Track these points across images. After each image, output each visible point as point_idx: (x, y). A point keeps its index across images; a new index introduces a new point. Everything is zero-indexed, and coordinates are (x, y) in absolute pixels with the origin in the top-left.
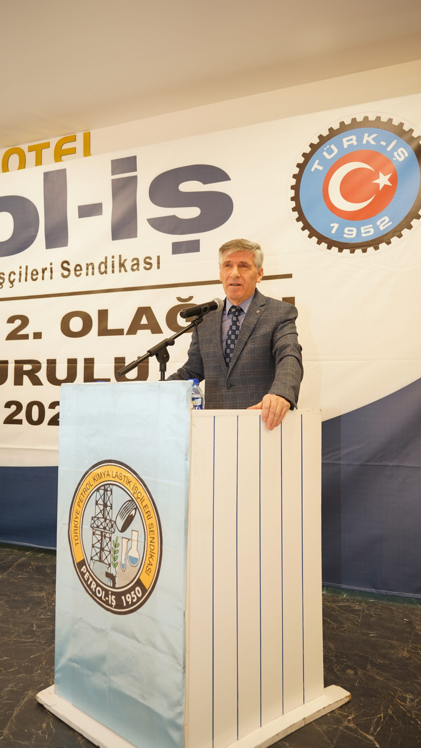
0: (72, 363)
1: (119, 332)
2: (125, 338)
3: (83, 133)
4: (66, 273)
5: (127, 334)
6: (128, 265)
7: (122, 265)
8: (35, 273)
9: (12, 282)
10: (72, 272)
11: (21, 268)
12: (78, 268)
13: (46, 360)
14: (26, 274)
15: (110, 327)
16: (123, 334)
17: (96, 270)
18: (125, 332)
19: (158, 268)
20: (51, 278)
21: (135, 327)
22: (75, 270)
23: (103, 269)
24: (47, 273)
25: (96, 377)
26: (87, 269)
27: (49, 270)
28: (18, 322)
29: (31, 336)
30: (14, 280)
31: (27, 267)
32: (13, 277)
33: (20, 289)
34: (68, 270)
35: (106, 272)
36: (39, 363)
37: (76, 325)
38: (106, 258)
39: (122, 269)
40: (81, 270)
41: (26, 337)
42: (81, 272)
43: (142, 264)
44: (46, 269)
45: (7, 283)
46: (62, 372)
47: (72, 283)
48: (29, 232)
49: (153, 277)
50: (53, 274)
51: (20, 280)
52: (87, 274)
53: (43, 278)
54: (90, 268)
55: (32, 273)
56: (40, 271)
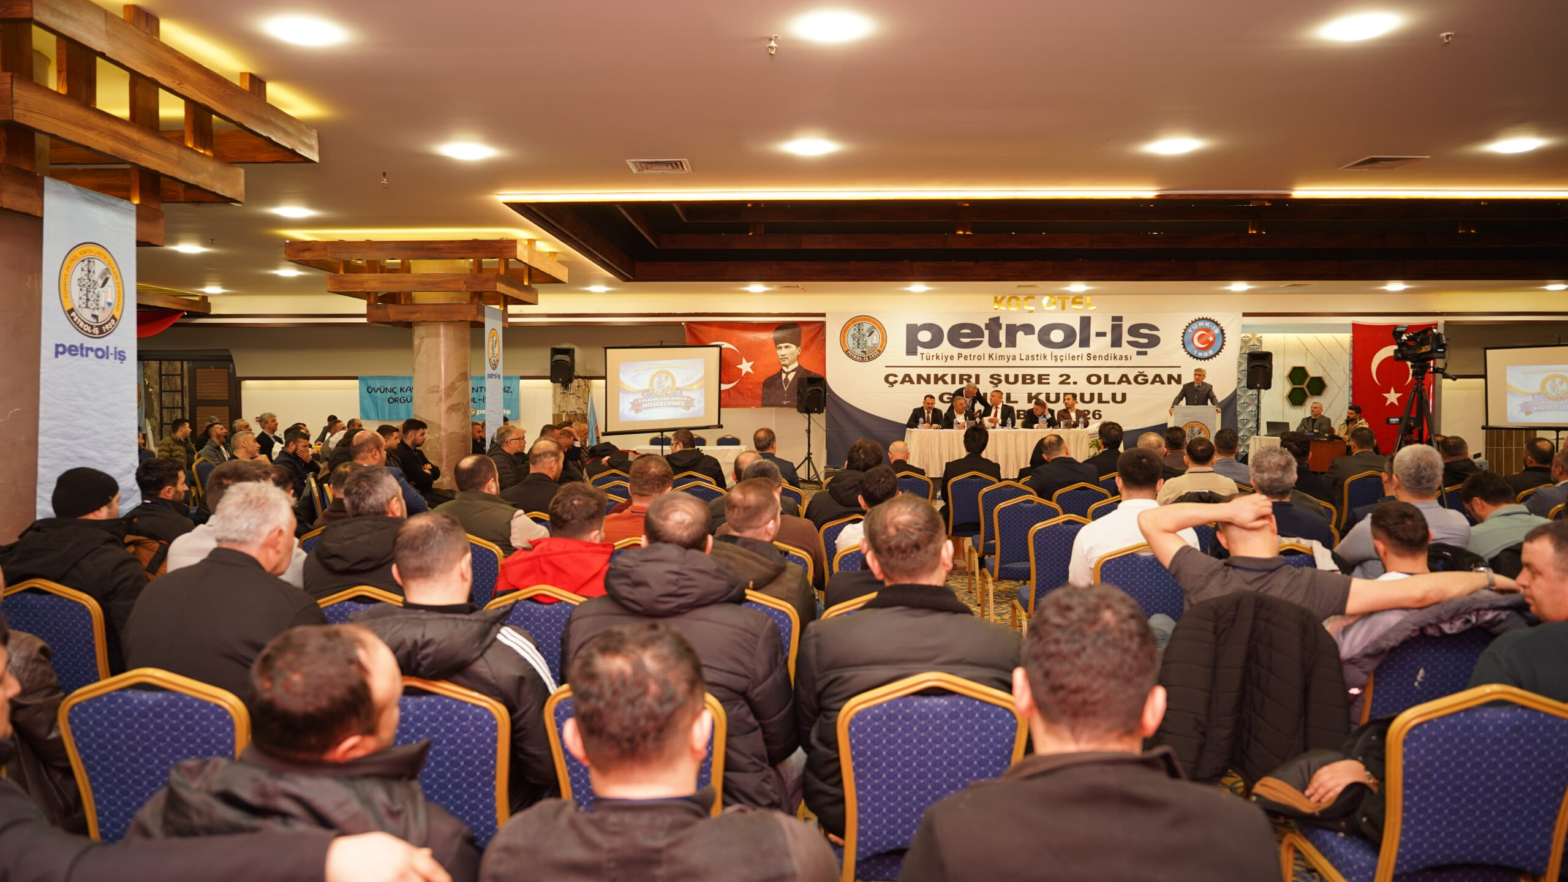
0: (1092, 395)
1: (1114, 383)
2: (1116, 386)
3: (1086, 296)
4: (1089, 358)
6: (1118, 357)
7: (1115, 357)
8: (1074, 357)
10: (1092, 358)
11: (1066, 354)
14: (1069, 357)
15: (1109, 381)
18: (1116, 383)
19: (1131, 360)
20: (1082, 360)
21: (1120, 382)
23: (1106, 358)
24: (1080, 358)
25: (1103, 400)
26: (1099, 358)
27: (1081, 356)
28: (1065, 377)
29: (1072, 383)
30: (1063, 359)
31: (1069, 354)
33: (1065, 363)
35: (1108, 359)
37: (1094, 379)
38: (1108, 354)
39: (1115, 359)
41: (1069, 383)
43: (1124, 358)
44: (1079, 356)
45: (1059, 360)
46: (1087, 398)
47: (1092, 363)
48: (1071, 340)
49: (1128, 363)
50: (1083, 358)
51: (1066, 359)
52: (1099, 360)
53: (1078, 360)
54: (1101, 357)
55: (1072, 357)
56: (1076, 356)
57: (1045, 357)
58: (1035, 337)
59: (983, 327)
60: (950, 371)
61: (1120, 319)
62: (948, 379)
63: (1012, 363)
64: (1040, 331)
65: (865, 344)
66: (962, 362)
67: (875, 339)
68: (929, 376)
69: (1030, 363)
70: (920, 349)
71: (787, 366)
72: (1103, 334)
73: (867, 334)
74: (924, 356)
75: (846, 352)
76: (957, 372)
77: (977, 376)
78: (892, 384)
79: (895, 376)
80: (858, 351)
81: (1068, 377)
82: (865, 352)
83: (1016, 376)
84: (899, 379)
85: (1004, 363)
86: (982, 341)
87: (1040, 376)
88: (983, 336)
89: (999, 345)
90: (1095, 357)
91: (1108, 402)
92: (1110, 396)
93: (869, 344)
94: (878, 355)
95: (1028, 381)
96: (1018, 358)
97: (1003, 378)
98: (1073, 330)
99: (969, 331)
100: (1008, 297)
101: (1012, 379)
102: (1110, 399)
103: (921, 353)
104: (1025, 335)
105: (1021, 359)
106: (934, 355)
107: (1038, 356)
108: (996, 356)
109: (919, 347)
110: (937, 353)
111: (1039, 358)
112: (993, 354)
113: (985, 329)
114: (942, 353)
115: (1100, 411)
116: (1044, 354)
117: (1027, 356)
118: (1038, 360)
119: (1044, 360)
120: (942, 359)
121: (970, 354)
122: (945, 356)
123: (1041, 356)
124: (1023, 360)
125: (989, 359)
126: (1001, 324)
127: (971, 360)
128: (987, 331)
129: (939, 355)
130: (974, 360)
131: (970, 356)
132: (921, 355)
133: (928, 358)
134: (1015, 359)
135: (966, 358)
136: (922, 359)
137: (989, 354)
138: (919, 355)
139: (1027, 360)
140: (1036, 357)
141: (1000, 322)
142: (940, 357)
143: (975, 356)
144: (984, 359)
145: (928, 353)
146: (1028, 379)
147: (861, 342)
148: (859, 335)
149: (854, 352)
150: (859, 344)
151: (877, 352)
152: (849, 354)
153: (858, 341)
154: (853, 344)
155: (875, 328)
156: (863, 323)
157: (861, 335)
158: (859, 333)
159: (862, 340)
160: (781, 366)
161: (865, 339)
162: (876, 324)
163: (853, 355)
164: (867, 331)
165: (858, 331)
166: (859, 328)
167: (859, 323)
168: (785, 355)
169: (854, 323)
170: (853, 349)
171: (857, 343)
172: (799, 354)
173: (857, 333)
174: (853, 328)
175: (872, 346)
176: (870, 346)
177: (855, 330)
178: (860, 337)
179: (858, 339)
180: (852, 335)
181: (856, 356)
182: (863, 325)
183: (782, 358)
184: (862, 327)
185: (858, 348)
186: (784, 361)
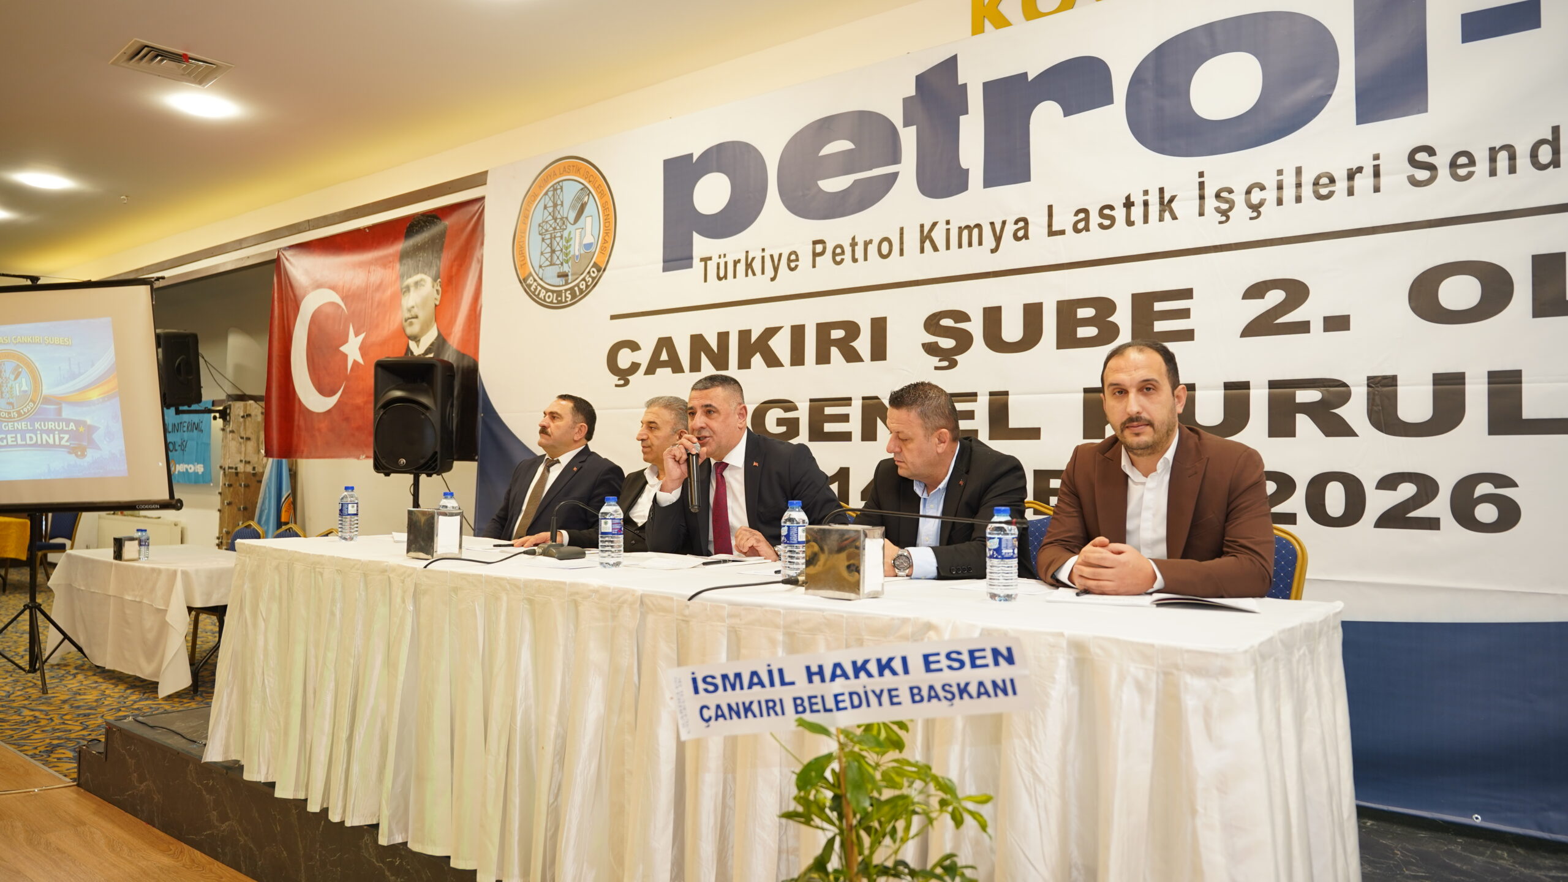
0: (1449, 383)
4: (1423, 175)
8: (1324, 180)
9: (1256, 208)
10: (1444, 172)
11: (1280, 172)
12: (1463, 160)
13: (1366, 379)
14: (1299, 185)
17: (1523, 160)
20: (1377, 189)
22: (1453, 165)
24: (1364, 182)
25: (1528, 413)
26: (1493, 160)
27: (1368, 171)
28: (1275, 297)
29: (1317, 325)
30: (1262, 203)
31: (1299, 171)
32: (1256, 196)
33: (1273, 223)
34: (1432, 168)
35: (1555, 164)
36: (1345, 385)
37: (1460, 293)
38: (1556, 130)
40: (1472, 162)
41: (1303, 327)
42: (1471, 169)
44: (1360, 170)
45: (1241, 211)
46: (1416, 405)
47: (1444, 198)
48: (1310, 89)
50: (1383, 180)
51: (1280, 202)
52: (1493, 173)
53: (1351, 192)
54: (1502, 157)
55: (1316, 183)
56: (1341, 176)
57: (1166, 205)
58: (1116, 113)
59: (898, 120)
60: (785, 316)
62: (781, 345)
63: (1013, 254)
64: (1137, 81)
65: (566, 250)
66: (827, 275)
67: (588, 231)
68: (723, 337)
69: (1093, 244)
70: (701, 245)
71: (416, 338)
73: (572, 216)
74: (712, 267)
75: (523, 281)
76: (811, 314)
77: (879, 326)
78: (624, 375)
79: (634, 346)
80: (550, 275)
81: (1297, 292)
82: (565, 275)
83: (1033, 314)
84: (643, 357)
85: (978, 259)
86: (895, 176)
87: (1143, 303)
88: (895, 157)
89: (958, 183)
90: (1460, 163)
93: (576, 249)
94: (596, 281)
95: (1084, 332)
96: (1039, 227)
97: (975, 327)
98: (1318, 37)
99: (847, 145)
101: (1012, 329)
103: (702, 260)
104: (1067, 113)
105: (1052, 233)
106: (739, 261)
107: (1133, 204)
108: (948, 230)
109: (696, 237)
110: (747, 252)
111: (1137, 212)
112: (934, 224)
113: (906, 125)
114: (763, 250)
115: (1513, 484)
116: (1161, 190)
117: (1077, 213)
118: (1130, 223)
119: (1161, 219)
120: (763, 273)
121: (853, 239)
122: (772, 256)
123: (1146, 204)
124: (1062, 232)
125: (922, 251)
126: (965, 85)
127: (855, 260)
128: (913, 129)
129: (753, 259)
130: (866, 259)
131: (854, 244)
132: (703, 263)
133: (722, 274)
134: (1026, 237)
135: (839, 254)
136: (705, 281)
137: (922, 226)
138: (698, 265)
139: (1077, 231)
140: (1120, 213)
141: (960, 82)
142: (757, 265)
143: (871, 241)
144: (902, 254)
145: (722, 256)
146: (1086, 322)
147: (558, 244)
148: (553, 221)
149: (541, 279)
150: (553, 251)
151: (593, 272)
152: (529, 286)
153: (551, 243)
154: (542, 254)
155: (590, 192)
156: (562, 181)
157: (558, 221)
158: (553, 217)
159: (559, 238)
160: (405, 339)
161: (565, 234)
162: (591, 179)
163: (539, 288)
164: (572, 207)
165: (551, 210)
166: (553, 202)
167: (553, 186)
168: (413, 307)
169: (544, 187)
170: (541, 269)
171: (549, 250)
172: (438, 303)
173: (550, 218)
174: (541, 205)
175: (582, 252)
176: (577, 253)
177: (545, 207)
178: (555, 229)
179: (551, 234)
180: (539, 225)
181: (544, 292)
182: (561, 188)
183: (409, 318)
184: (561, 197)
185: (552, 264)
186: (411, 324)
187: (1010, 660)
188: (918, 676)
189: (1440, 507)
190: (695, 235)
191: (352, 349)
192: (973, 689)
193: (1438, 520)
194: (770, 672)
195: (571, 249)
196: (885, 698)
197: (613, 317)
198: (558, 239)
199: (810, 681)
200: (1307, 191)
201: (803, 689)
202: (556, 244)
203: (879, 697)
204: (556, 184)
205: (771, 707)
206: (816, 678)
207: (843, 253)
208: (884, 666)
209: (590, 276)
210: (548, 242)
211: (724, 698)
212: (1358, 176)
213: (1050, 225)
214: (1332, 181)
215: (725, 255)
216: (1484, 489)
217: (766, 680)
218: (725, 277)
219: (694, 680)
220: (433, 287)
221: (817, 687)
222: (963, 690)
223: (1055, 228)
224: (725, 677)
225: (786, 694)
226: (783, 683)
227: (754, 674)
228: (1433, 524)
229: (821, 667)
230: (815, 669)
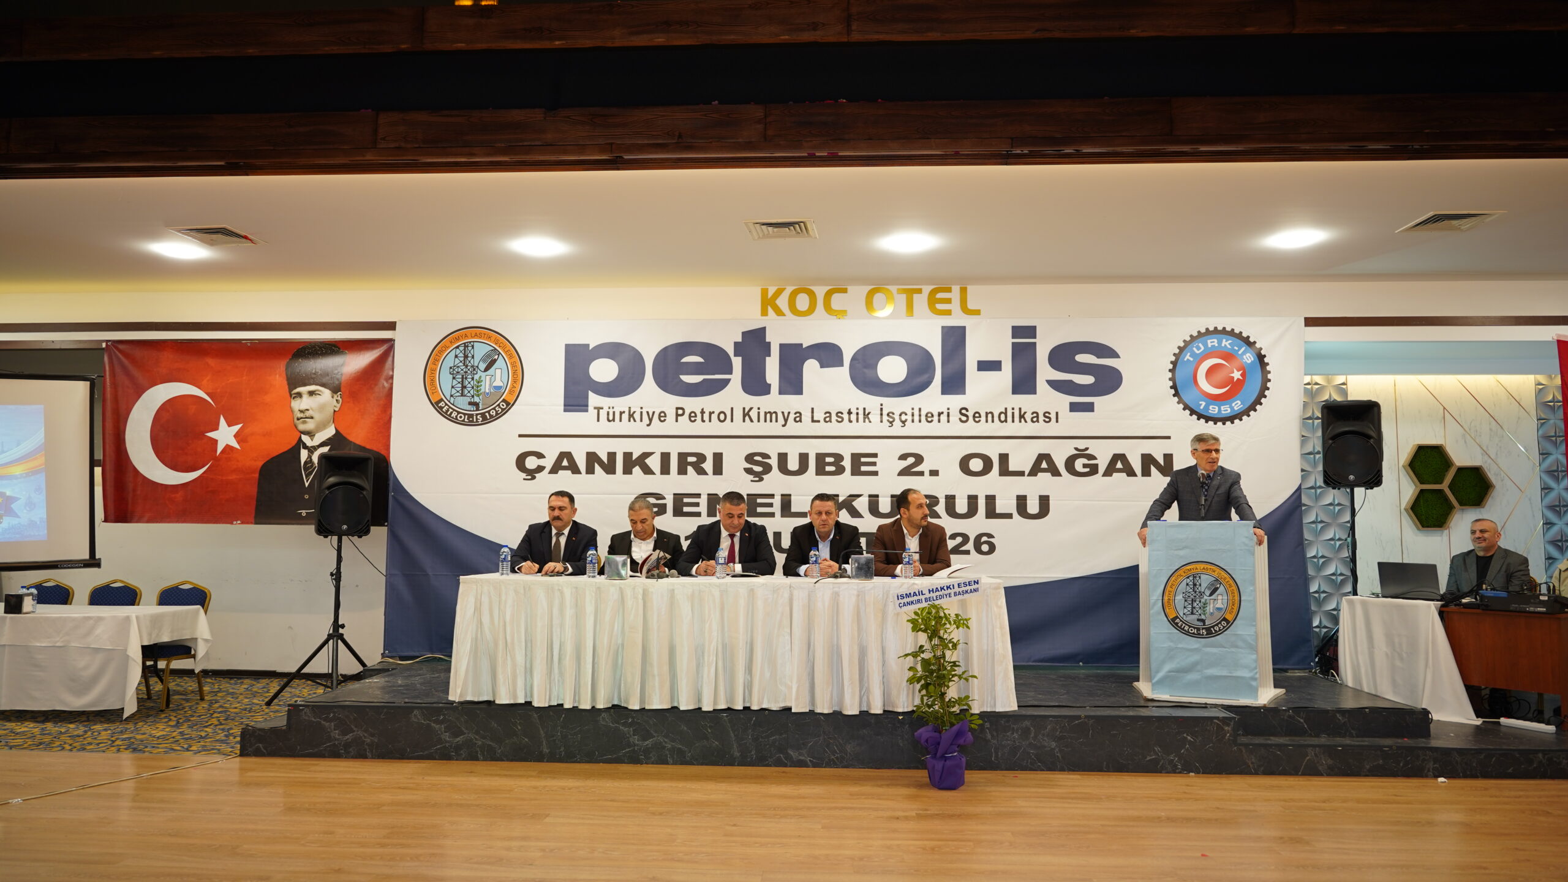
0: (973, 500)
1: (1021, 474)
2: (1026, 479)
3: (959, 286)
4: (964, 418)
5: (1028, 476)
6: (1028, 417)
7: (1022, 416)
8: (930, 415)
9: (904, 422)
10: (971, 418)
11: (913, 409)
13: (945, 496)
14: (920, 415)
15: (1011, 469)
16: (1024, 476)
17: (996, 418)
18: (1026, 473)
19: (1057, 421)
20: (948, 422)
21: (1035, 471)
22: (974, 417)
23: (1003, 417)
24: (944, 418)
25: (998, 511)
26: (987, 417)
27: (945, 414)
28: (911, 460)
29: (927, 473)
30: (906, 420)
31: (920, 410)
32: (904, 417)
33: (911, 429)
34: (967, 416)
35: (1006, 421)
36: (937, 498)
37: (976, 465)
38: (1006, 409)
39: (1022, 420)
40: (980, 417)
41: (921, 474)
42: (980, 419)
43: (1041, 418)
44: (942, 413)
45: (897, 423)
46: (961, 507)
47: (971, 428)
48: (924, 378)
49: (1052, 429)
50: (951, 418)
51: (913, 421)
52: (987, 421)
53: (939, 421)
54: (990, 416)
55: (926, 416)
56: (936, 414)
57: (866, 415)
58: (844, 372)
59: (730, 351)
60: (658, 447)
61: (1031, 331)
62: (654, 463)
63: (793, 428)
64: (854, 359)
65: (477, 387)
66: (684, 426)
67: (499, 376)
68: (612, 456)
69: (833, 428)
70: (594, 399)
71: (311, 434)
72: (995, 366)
73: (483, 366)
74: (603, 413)
75: (437, 405)
76: (675, 448)
77: (718, 458)
78: (532, 474)
79: (540, 456)
80: (462, 403)
81: (919, 459)
82: (476, 404)
83: (804, 458)
84: (548, 462)
85: (775, 428)
86: (728, 381)
87: (856, 458)
88: (729, 371)
89: (765, 389)
90: (977, 416)
91: (1009, 516)
92: (1014, 502)
93: (486, 387)
94: (505, 412)
95: (828, 469)
96: (806, 417)
97: (774, 462)
98: (928, 357)
99: (699, 359)
100: (789, 289)
101: (793, 464)
102: (1013, 510)
103: (595, 408)
104: (822, 367)
105: (813, 421)
106: (624, 412)
107: (852, 413)
108: (759, 413)
109: (591, 394)
110: (630, 408)
111: (853, 417)
112: (751, 409)
113: (735, 355)
114: (642, 408)
115: (992, 537)
116: (864, 409)
117: (826, 413)
118: (850, 421)
119: (864, 422)
120: (641, 421)
121: (703, 409)
122: (648, 413)
123: (857, 414)
124: (819, 421)
125: (744, 421)
126: (770, 343)
127: (703, 421)
128: (739, 359)
129: (634, 412)
130: (710, 421)
131: (703, 412)
132: (596, 411)
133: (611, 418)
134: (800, 421)
135: (693, 417)
136: (598, 420)
137: (744, 409)
138: (592, 412)
139: (826, 422)
140: (846, 416)
141: (767, 340)
142: (637, 416)
143: (713, 412)
144: (732, 421)
145: (611, 408)
146: (830, 464)
147: (469, 383)
148: (464, 367)
149: (453, 405)
150: (464, 387)
151: (503, 405)
152: (441, 408)
153: (462, 381)
154: (453, 387)
155: (500, 353)
156: (473, 342)
157: (469, 367)
158: (464, 364)
159: (471, 380)
160: (299, 434)
161: (476, 377)
162: (501, 345)
163: (451, 410)
164: (483, 360)
165: (462, 359)
166: (464, 354)
167: (465, 343)
168: (308, 410)
169: (455, 343)
170: (452, 398)
171: (460, 385)
172: (337, 409)
173: (461, 364)
174: (453, 354)
175: (492, 391)
176: (487, 391)
177: (456, 356)
178: (466, 372)
179: (463, 376)
180: (451, 368)
181: (456, 414)
182: (473, 347)
183: (302, 418)
184: (472, 352)
185: (462, 395)
186: (304, 422)
187: (978, 583)
188: (957, 589)
189: (970, 546)
190: (590, 393)
191: (225, 435)
192: (969, 591)
193: (969, 551)
194: (919, 592)
195: (482, 388)
196: (948, 596)
197: (520, 436)
198: (469, 380)
199: (930, 593)
200: (923, 418)
201: (928, 595)
202: (467, 383)
203: (946, 596)
204: (467, 342)
205: (919, 601)
206: (931, 592)
207: (696, 416)
208: (948, 587)
209: (500, 407)
210: (460, 380)
211: (906, 600)
212: (942, 415)
213: (813, 417)
214: (933, 416)
215: (613, 408)
216: (984, 539)
217: (918, 594)
218: (614, 420)
219: (898, 596)
220: (333, 397)
221: (932, 595)
222: (967, 592)
223: (815, 419)
224: (906, 594)
225: (923, 597)
226: (922, 594)
227: (915, 593)
228: (967, 552)
229: (933, 589)
230: (931, 590)
